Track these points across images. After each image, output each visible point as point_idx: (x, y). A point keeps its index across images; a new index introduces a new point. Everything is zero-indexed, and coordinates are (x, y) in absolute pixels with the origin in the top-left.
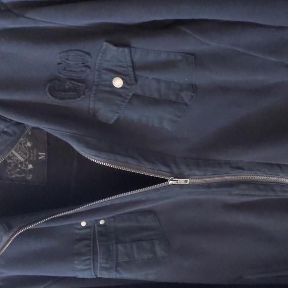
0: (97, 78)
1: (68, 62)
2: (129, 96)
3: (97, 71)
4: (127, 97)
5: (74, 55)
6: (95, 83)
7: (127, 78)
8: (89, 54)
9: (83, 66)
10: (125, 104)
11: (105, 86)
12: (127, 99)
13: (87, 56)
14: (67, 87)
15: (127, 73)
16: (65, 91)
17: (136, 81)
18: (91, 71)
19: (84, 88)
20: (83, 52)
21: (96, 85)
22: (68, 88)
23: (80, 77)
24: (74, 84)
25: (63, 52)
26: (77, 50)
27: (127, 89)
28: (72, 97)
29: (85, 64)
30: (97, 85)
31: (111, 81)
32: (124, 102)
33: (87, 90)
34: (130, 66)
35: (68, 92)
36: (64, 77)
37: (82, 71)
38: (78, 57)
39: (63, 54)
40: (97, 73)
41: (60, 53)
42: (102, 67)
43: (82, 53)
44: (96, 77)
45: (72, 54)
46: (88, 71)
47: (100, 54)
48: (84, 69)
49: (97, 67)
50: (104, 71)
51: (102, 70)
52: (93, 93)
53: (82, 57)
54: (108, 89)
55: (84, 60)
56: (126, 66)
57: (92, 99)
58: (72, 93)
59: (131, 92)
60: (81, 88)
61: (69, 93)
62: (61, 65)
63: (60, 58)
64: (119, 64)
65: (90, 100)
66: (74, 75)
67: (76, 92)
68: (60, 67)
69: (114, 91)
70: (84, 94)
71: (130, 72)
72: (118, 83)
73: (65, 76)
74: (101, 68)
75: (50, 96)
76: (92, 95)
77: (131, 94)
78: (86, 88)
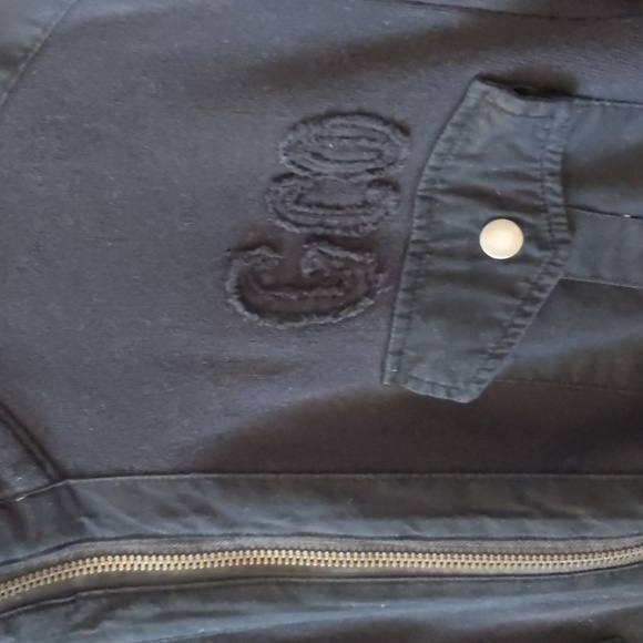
0: (420, 228)
1: (317, 166)
2: (542, 289)
3: (424, 198)
4: (537, 294)
5: (347, 133)
6: (412, 248)
7: (540, 222)
8: (404, 130)
9: (371, 184)
10: (528, 322)
11: (450, 254)
12: (535, 301)
13: (397, 138)
14: (307, 271)
15: (537, 203)
16: (298, 284)
17: (572, 228)
18: (399, 202)
19: (371, 270)
20: (386, 122)
21: (413, 254)
22: (312, 274)
23: (356, 228)
24: (331, 258)
25: (304, 122)
26: (362, 113)
27: (537, 262)
28: (325, 306)
29: (383, 176)
30: (418, 256)
31: (476, 237)
32: (527, 315)
33: (382, 277)
34: (552, 174)
35: (310, 288)
36: (297, 230)
37: (365, 204)
38: (364, 143)
39: (303, 130)
40: (419, 207)
41: (294, 128)
42: (443, 181)
43: (379, 127)
44: (417, 222)
45: (338, 132)
46: (390, 201)
47: (449, 131)
48: (373, 193)
49: (422, 186)
50: (449, 200)
51: (440, 197)
52: (403, 286)
53: (376, 145)
54: (459, 266)
55: (380, 155)
56: (536, 174)
57: (399, 309)
58: (325, 292)
59: (552, 275)
60: (359, 272)
61: (314, 293)
62: (287, 183)
63: (287, 152)
64: (511, 167)
65: (392, 315)
66: (335, 222)
67: (340, 284)
68: (282, 191)
69: (484, 272)
70: (370, 294)
71: (550, 198)
72: (501, 240)
73: (298, 225)
74: (440, 186)
75: (240, 309)
76: (401, 295)
77: (552, 282)
78: (379, 270)
